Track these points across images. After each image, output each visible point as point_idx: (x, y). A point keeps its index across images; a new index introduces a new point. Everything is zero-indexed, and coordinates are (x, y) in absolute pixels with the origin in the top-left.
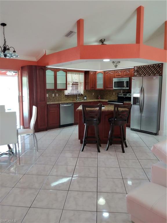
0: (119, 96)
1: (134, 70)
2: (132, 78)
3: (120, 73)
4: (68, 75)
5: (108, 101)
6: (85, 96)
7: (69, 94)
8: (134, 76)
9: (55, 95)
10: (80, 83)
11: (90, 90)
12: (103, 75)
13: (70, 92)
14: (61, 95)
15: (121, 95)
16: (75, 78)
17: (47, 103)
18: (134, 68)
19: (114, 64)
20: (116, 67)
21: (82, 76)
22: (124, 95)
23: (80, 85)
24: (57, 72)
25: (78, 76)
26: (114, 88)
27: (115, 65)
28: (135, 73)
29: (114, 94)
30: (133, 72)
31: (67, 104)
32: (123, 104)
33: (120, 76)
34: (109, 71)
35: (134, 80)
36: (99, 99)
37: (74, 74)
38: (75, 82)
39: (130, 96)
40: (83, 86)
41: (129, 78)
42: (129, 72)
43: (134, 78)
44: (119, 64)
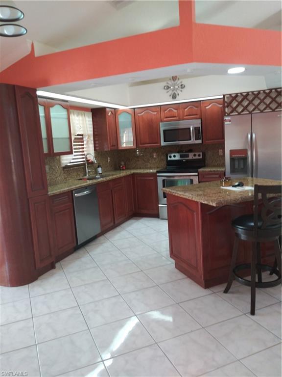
0: (169, 159)
1: (224, 102)
2: (226, 118)
3: (176, 111)
5: (158, 172)
6: (99, 166)
7: (70, 163)
8: (224, 114)
10: (89, 136)
12: (132, 117)
13: (73, 159)
14: (54, 168)
15: (174, 156)
16: (78, 126)
17: (49, 193)
18: (224, 98)
19: (168, 92)
20: (176, 98)
21: (89, 121)
22: (181, 156)
23: (88, 142)
24: (51, 109)
25: (83, 120)
26: (163, 143)
27: (171, 92)
28: (226, 109)
29: (155, 156)
30: (207, 108)
31: (85, 188)
32: (198, 174)
33: (176, 117)
34: (146, 108)
35: (229, 123)
36: (123, 170)
37: (76, 116)
38: (78, 135)
39: (197, 157)
40: (93, 142)
41: (200, 120)
42: (196, 109)
43: (229, 118)
44: (181, 91)
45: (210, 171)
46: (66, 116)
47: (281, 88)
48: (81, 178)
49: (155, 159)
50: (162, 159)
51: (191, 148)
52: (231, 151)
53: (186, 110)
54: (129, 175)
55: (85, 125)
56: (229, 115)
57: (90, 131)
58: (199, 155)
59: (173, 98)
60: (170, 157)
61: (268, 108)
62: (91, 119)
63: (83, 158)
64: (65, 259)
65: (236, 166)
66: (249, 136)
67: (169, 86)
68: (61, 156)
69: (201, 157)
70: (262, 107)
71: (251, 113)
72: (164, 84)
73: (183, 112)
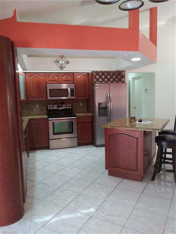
1: (93, 75)
2: (96, 85)
3: (57, 77)
15: (53, 107)
18: (93, 73)
19: (57, 65)
20: (63, 69)
22: (58, 107)
26: (49, 98)
28: (94, 79)
29: (37, 107)
30: (77, 77)
32: (77, 117)
33: (57, 81)
34: (35, 73)
39: (68, 107)
41: (74, 84)
42: (70, 77)
43: (98, 85)
44: (67, 65)
45: (83, 116)
49: (38, 108)
50: (43, 109)
52: (99, 103)
53: (64, 77)
59: (61, 69)
60: (50, 107)
65: (101, 112)
66: (108, 95)
69: (70, 107)
71: (106, 82)
73: (62, 78)
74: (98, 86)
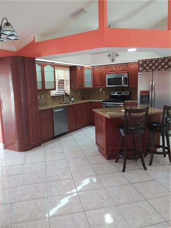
0: (111, 94)
1: (139, 64)
2: (139, 73)
3: (115, 68)
4: (56, 71)
5: (103, 101)
6: (72, 97)
8: (139, 71)
9: (40, 97)
10: (67, 81)
11: (78, 89)
12: (92, 71)
13: (57, 93)
14: (46, 97)
15: (114, 93)
16: (61, 75)
17: (39, 109)
18: (139, 62)
19: (110, 58)
20: (113, 61)
21: (67, 73)
22: (118, 93)
23: (66, 84)
24: (45, 67)
25: (64, 72)
26: (107, 86)
27: (111, 58)
28: (140, 68)
30: (132, 67)
31: (60, 108)
32: (124, 103)
33: (115, 71)
34: (99, 66)
35: (140, 76)
36: (86, 99)
37: (60, 70)
38: (61, 80)
39: (126, 94)
40: (69, 84)
41: (127, 73)
42: (126, 67)
43: (141, 73)
44: (117, 58)
45: (131, 102)
46: (53, 71)
47: (170, 57)
48: (62, 102)
49: (104, 94)
50: (108, 95)
51: (123, 89)
52: (141, 91)
54: (88, 102)
55: (65, 75)
56: (141, 71)
57: (68, 78)
58: (127, 93)
59: (112, 61)
60: (112, 93)
61: (163, 68)
62: (69, 72)
63: (63, 92)
64: (47, 142)
65: (144, 100)
66: (151, 83)
67: (111, 55)
68: (51, 91)
69: (128, 94)
70: (160, 67)
71: (153, 70)
72: (108, 53)
73: (119, 69)
74: (141, 75)
